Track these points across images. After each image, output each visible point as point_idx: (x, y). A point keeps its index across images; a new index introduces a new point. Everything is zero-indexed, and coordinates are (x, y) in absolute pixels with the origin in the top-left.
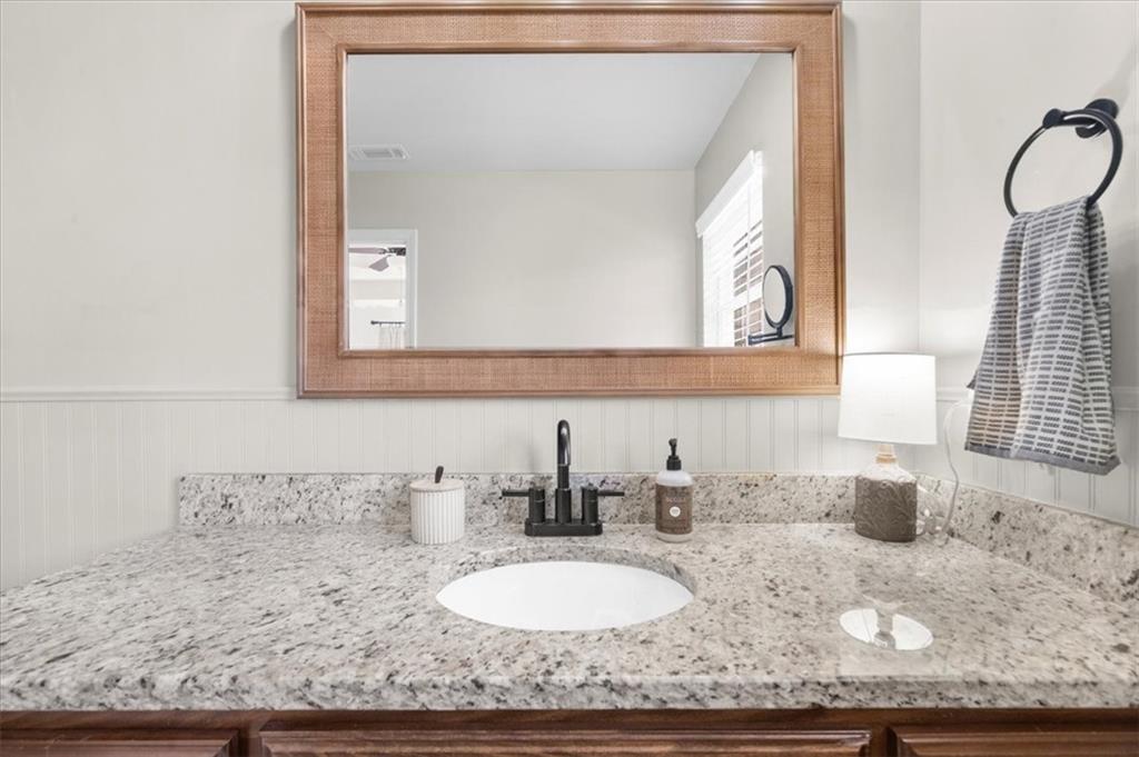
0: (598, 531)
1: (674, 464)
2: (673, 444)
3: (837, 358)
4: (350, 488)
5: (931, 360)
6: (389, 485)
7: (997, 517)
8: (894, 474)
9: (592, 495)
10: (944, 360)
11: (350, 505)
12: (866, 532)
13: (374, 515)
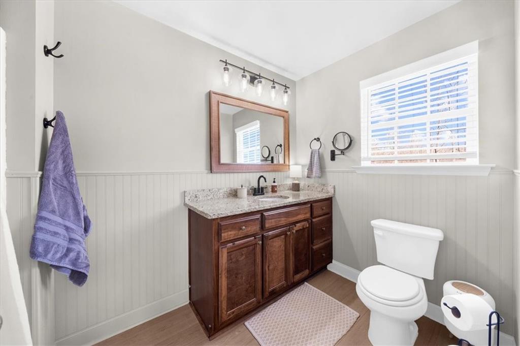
0: (264, 194)
1: (274, 182)
2: (274, 179)
3: (289, 165)
4: (221, 191)
5: (300, 166)
6: (228, 190)
7: (309, 186)
8: (297, 182)
9: (262, 188)
10: (303, 166)
11: (221, 194)
12: (293, 191)
13: (225, 196)
